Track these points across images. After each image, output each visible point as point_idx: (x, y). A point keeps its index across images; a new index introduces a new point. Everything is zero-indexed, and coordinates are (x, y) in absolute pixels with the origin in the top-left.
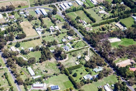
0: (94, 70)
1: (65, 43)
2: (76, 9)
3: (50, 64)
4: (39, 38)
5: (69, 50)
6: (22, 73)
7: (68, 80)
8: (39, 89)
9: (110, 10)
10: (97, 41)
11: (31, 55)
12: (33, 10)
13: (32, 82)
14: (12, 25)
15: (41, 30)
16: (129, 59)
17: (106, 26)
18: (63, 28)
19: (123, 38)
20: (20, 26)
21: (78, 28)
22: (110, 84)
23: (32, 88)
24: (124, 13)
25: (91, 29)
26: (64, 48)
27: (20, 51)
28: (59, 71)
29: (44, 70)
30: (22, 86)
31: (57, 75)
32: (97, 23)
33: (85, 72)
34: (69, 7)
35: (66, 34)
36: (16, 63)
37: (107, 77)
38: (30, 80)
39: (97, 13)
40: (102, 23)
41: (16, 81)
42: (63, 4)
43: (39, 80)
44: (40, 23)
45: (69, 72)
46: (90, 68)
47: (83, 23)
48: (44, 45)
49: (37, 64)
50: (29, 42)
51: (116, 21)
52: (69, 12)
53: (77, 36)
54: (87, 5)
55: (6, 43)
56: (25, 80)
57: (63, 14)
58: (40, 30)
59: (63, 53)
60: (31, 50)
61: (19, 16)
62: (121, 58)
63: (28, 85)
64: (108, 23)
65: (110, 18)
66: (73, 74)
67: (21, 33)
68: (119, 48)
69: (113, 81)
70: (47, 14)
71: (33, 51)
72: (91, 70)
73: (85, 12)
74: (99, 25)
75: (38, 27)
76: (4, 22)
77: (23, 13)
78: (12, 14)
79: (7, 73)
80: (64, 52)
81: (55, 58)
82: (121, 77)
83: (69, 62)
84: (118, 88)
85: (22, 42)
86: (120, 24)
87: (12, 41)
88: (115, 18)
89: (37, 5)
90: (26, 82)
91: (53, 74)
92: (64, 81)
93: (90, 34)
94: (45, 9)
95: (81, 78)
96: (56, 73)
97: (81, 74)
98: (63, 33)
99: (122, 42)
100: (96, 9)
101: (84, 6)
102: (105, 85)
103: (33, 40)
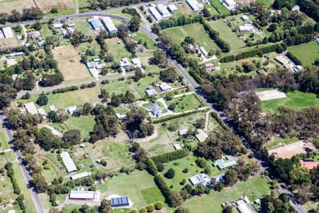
0: (216, 163)
1: (152, 99)
2: (184, 20)
3: (113, 147)
4: (92, 85)
5: (162, 115)
6: (46, 166)
7: (153, 185)
8: (83, 203)
9: (266, 24)
10: (227, 97)
11: (71, 124)
12: (85, 20)
13: (68, 188)
14: (34, 53)
15: (99, 66)
16: (302, 141)
17: (254, 62)
18: (151, 63)
19: (292, 90)
20: (51, 57)
21: (187, 64)
22: (252, 198)
23: (67, 201)
24: (299, 33)
25: (218, 68)
26: (149, 110)
27: (46, 114)
28: (134, 163)
29: (99, 161)
30: (44, 196)
31: (127, 172)
32: (233, 52)
33: (196, 167)
34: (170, 15)
35: (156, 77)
36: (35, 142)
37: (246, 182)
38: (63, 183)
39: (234, 31)
40: (243, 54)
41: (31, 184)
42: (156, 8)
43: (86, 183)
44: (98, 49)
45: (155, 167)
46: (207, 158)
47: (199, 52)
48: (103, 101)
49: (82, 145)
50: (70, 93)
51: (279, 51)
52: (168, 27)
53: (182, 84)
54: (212, 12)
55: (16, 95)
56: (52, 183)
57: (155, 30)
58: (96, 66)
59: (146, 121)
60: (72, 113)
61: (50, 33)
62: (282, 137)
63: (57, 193)
64: (258, 54)
65: (264, 42)
66: (165, 171)
67: (51, 72)
68: (278, 114)
69: (260, 191)
70: (116, 29)
71: (77, 114)
72: (209, 163)
73: (206, 28)
74: (237, 59)
75: (93, 60)
76: (15, 45)
77: (61, 25)
78: (35, 28)
79: (11, 165)
80: (149, 119)
81: (127, 133)
82: (279, 182)
83: (158, 142)
84: (269, 207)
85: (54, 93)
86: (286, 57)
87: (30, 90)
88: (277, 43)
89: (95, 9)
90: (53, 187)
91: (120, 169)
92: (143, 187)
93: (212, 79)
94: (112, 17)
95: (184, 181)
96: (126, 167)
97: (185, 171)
98: (149, 75)
99: (289, 99)
100: (234, 20)
101: (205, 13)
102: (240, 199)
103: (79, 89)
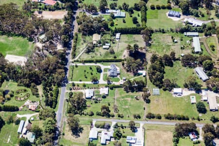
92: (155, 20)
103: (163, 118)
